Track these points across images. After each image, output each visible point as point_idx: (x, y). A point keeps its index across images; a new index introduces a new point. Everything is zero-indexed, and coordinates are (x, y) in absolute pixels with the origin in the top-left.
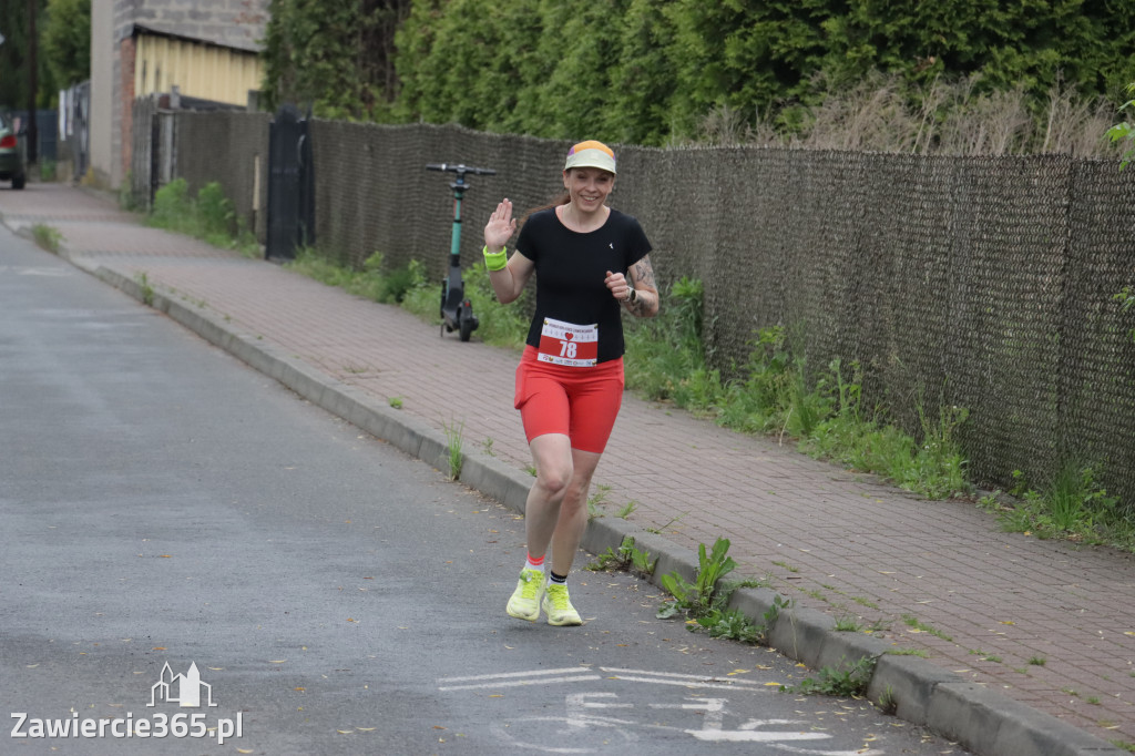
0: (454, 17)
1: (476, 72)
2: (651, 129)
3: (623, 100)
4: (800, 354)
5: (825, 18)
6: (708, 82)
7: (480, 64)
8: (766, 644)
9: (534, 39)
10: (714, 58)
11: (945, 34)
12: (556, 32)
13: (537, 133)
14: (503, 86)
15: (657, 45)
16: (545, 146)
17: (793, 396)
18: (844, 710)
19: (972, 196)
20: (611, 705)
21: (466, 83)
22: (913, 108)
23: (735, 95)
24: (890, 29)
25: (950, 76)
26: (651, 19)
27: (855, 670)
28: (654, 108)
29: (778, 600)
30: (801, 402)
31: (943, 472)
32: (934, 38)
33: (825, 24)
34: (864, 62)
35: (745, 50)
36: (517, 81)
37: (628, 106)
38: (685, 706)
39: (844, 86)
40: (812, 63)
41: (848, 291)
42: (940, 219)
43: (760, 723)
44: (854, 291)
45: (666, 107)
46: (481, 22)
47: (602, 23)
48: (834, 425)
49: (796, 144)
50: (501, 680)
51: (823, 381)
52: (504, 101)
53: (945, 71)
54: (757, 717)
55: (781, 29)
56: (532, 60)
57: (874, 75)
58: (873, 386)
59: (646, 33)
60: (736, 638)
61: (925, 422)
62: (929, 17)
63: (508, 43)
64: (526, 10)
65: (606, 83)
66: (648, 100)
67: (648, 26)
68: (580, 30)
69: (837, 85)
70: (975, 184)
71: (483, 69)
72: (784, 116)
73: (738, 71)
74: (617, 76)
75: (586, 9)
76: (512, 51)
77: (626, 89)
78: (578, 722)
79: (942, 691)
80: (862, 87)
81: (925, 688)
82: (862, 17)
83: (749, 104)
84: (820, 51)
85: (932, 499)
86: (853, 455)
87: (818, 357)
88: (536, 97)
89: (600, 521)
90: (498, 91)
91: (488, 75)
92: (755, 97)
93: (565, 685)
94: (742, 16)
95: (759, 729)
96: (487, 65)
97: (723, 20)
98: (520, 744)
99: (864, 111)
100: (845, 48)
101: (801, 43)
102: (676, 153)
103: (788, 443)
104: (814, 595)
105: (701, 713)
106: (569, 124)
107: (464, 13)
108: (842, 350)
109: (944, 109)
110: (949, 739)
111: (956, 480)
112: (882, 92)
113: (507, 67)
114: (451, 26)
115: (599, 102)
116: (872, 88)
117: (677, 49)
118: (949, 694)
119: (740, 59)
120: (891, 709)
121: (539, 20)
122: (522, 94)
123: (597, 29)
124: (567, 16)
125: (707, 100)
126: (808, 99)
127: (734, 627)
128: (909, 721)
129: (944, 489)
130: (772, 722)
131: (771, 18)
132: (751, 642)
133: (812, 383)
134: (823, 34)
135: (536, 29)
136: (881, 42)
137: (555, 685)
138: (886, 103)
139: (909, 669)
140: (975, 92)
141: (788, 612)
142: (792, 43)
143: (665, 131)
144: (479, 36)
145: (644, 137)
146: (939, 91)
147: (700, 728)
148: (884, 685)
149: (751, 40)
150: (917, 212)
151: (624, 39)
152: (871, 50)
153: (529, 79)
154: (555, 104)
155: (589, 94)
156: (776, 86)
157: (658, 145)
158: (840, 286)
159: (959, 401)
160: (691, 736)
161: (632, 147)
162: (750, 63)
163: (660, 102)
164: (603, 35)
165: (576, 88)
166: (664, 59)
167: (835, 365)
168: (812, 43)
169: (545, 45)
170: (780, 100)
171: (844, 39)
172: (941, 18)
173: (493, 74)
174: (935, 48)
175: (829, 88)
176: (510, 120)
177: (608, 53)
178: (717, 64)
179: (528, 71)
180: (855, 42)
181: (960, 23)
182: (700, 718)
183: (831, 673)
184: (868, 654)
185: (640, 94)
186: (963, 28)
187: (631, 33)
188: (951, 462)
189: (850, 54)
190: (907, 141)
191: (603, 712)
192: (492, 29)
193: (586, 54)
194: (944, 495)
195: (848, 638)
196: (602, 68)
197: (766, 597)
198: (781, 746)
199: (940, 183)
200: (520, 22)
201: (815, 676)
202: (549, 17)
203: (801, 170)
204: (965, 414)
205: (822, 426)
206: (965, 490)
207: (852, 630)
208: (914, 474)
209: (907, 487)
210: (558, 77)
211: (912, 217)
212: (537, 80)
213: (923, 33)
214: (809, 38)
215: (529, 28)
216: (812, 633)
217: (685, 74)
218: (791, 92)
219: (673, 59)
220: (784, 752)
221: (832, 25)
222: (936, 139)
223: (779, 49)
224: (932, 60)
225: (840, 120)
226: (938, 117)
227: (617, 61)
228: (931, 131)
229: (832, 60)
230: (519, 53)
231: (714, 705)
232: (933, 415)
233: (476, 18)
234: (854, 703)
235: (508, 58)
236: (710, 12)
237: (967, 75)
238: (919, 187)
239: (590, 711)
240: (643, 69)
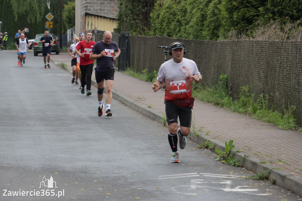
0: (165, 9)
1: (170, 23)
2: (215, 36)
3: (207, 29)
4: (253, 93)
5: (259, 7)
6: (229, 24)
7: (171, 21)
8: (242, 167)
9: (185, 14)
10: (231, 18)
11: (290, 11)
12: (191, 12)
13: (186, 38)
14: (177, 26)
15: (216, 15)
16: (187, 41)
17: (251, 104)
18: (262, 183)
19: (296, 52)
20: (202, 182)
21: (168, 26)
22: (282, 30)
23: (236, 27)
24: (276, 9)
25: (292, 21)
26: (214, 8)
27: (265, 173)
28: (215, 31)
29: (245, 155)
30: (253, 105)
31: (289, 123)
32: (287, 12)
33: (259, 9)
34: (269, 18)
35: (238, 16)
36: (181, 25)
37: (209, 31)
38: (221, 183)
39: (264, 24)
40: (256, 19)
41: (265, 77)
42: (288, 58)
43: (240, 187)
44: (266, 77)
45: (218, 31)
46: (172, 10)
47: (202, 10)
48: (261, 111)
49: (251, 39)
50: (174, 176)
51: (258, 100)
52: (177, 30)
53: (290, 20)
54: (240, 185)
55: (248, 10)
56: (185, 19)
57: (272, 21)
58: (271, 100)
59: (213, 12)
60: (235, 165)
61: (285, 110)
62: (286, 6)
63: (178, 15)
64: (183, 7)
65: (203, 25)
66: (214, 29)
67: (214, 10)
68: (196, 12)
69: (263, 24)
70: (297, 49)
71: (172, 22)
72: (249, 33)
73: (237, 21)
74: (206, 23)
75: (198, 6)
76: (179, 17)
77: (208, 26)
78: (193, 187)
79: (287, 178)
80: (269, 25)
81: (283, 178)
82: (269, 7)
83: (240, 30)
84: (258, 16)
85: (286, 129)
86: (266, 119)
87: (258, 94)
88: (186, 29)
89: (201, 136)
90: (176, 27)
91: (173, 23)
92: (241, 28)
93: (191, 177)
94: (238, 7)
95: (240, 188)
96: (173, 21)
97: (233, 8)
98: (178, 192)
99: (269, 31)
100: (264, 15)
101: (253, 14)
102: (221, 42)
103: (250, 116)
104: (255, 154)
105: (225, 184)
106: (194, 35)
107: (168, 8)
108: (263, 92)
109: (290, 30)
110: (289, 190)
111: (293, 125)
112: (274, 26)
113: (178, 21)
114: (164, 11)
115: (201, 30)
116: (271, 25)
117: (221, 16)
118: (289, 179)
119: (237, 18)
120: (274, 183)
121: (186, 9)
122: (182, 28)
123: (201, 11)
124: (193, 8)
125: (229, 29)
126: (255, 28)
127: (234, 162)
128: (279, 186)
129: (290, 127)
130: (243, 186)
131: (245, 7)
132: (238, 166)
133: (255, 100)
134: (259, 11)
135: (185, 11)
136: (274, 13)
137: (188, 178)
138: (275, 29)
139: (279, 173)
140: (298, 25)
141: (248, 158)
142: (250, 14)
143: (218, 37)
144: (171, 14)
145: (213, 38)
146: (289, 25)
147: (225, 188)
148: (273, 177)
149: (240, 13)
150: (282, 56)
151: (208, 13)
152: (271, 15)
153: (184, 24)
154: (191, 30)
155: (199, 28)
156: (247, 25)
157: (216, 40)
158: (262, 75)
159: (293, 104)
160: (222, 190)
161: (209, 41)
162: (240, 19)
163: (217, 29)
164: (202, 13)
165: (196, 26)
166: (218, 18)
167: (261, 95)
168: (256, 14)
169: (187, 15)
170: (248, 28)
171: (264, 12)
172: (289, 7)
173: (175, 23)
174: (288, 14)
175: (260, 25)
176: (179, 35)
177: (204, 17)
178: (231, 19)
179: (183, 22)
180: (267, 13)
181: (294, 8)
182: (225, 186)
183: (259, 174)
184: (268, 169)
185: (212, 27)
186: (295, 9)
187: (209, 12)
188: (291, 120)
189: (266, 16)
190: (280, 38)
191: (200, 184)
192: (174, 12)
193: (198, 18)
194: (290, 128)
195: (264, 165)
196: (202, 21)
197: (242, 155)
198: (245, 193)
199: (288, 49)
200: (181, 10)
201: (255, 175)
202: (189, 9)
203: (252, 46)
204: (295, 108)
205: (258, 111)
206: (295, 127)
207: (264, 163)
208: (282, 124)
209: (280, 127)
210: (191, 24)
211: (281, 57)
212: (186, 24)
213: (284, 11)
214: (255, 12)
215: (184, 11)
216: (254, 164)
217: (223, 22)
218: (251, 26)
219: (220, 18)
220: (246, 194)
221: (261, 9)
222: (288, 37)
223: (247, 15)
224: (287, 17)
225: (263, 33)
226: (289, 32)
227: (206, 19)
228: (287, 35)
229: (261, 18)
230: (181, 18)
231: (228, 182)
232: (287, 108)
233: (170, 9)
234: (265, 182)
235: (178, 19)
236: (230, 6)
237: (296, 21)
238: (283, 50)
239: (197, 184)
240: (212, 21)
